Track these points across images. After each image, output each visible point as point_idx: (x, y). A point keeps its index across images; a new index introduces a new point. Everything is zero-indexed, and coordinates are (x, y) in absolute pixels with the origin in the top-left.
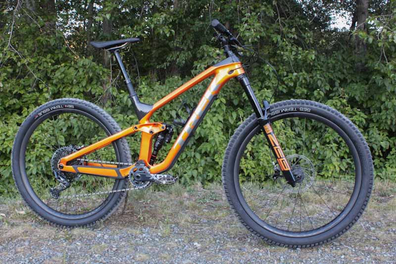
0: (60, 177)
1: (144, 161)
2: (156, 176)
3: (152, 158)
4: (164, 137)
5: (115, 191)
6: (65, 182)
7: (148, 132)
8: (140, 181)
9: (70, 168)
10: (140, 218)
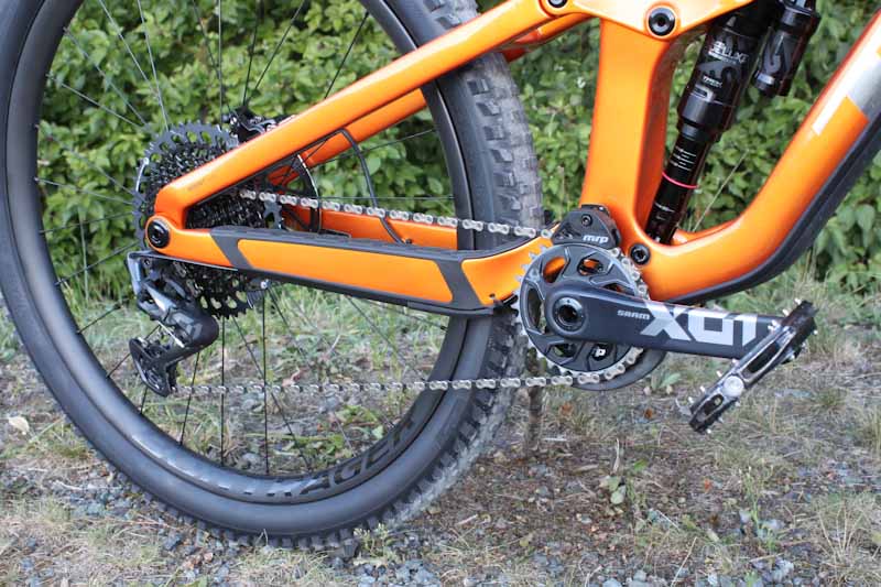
0: (153, 293)
1: (612, 213)
2: (683, 321)
3: (664, 191)
4: (751, 51)
5: (441, 385)
6: (179, 318)
7: (639, 23)
8: (583, 340)
9: (198, 245)
10: (607, 493)
